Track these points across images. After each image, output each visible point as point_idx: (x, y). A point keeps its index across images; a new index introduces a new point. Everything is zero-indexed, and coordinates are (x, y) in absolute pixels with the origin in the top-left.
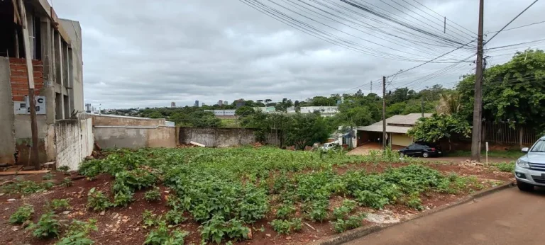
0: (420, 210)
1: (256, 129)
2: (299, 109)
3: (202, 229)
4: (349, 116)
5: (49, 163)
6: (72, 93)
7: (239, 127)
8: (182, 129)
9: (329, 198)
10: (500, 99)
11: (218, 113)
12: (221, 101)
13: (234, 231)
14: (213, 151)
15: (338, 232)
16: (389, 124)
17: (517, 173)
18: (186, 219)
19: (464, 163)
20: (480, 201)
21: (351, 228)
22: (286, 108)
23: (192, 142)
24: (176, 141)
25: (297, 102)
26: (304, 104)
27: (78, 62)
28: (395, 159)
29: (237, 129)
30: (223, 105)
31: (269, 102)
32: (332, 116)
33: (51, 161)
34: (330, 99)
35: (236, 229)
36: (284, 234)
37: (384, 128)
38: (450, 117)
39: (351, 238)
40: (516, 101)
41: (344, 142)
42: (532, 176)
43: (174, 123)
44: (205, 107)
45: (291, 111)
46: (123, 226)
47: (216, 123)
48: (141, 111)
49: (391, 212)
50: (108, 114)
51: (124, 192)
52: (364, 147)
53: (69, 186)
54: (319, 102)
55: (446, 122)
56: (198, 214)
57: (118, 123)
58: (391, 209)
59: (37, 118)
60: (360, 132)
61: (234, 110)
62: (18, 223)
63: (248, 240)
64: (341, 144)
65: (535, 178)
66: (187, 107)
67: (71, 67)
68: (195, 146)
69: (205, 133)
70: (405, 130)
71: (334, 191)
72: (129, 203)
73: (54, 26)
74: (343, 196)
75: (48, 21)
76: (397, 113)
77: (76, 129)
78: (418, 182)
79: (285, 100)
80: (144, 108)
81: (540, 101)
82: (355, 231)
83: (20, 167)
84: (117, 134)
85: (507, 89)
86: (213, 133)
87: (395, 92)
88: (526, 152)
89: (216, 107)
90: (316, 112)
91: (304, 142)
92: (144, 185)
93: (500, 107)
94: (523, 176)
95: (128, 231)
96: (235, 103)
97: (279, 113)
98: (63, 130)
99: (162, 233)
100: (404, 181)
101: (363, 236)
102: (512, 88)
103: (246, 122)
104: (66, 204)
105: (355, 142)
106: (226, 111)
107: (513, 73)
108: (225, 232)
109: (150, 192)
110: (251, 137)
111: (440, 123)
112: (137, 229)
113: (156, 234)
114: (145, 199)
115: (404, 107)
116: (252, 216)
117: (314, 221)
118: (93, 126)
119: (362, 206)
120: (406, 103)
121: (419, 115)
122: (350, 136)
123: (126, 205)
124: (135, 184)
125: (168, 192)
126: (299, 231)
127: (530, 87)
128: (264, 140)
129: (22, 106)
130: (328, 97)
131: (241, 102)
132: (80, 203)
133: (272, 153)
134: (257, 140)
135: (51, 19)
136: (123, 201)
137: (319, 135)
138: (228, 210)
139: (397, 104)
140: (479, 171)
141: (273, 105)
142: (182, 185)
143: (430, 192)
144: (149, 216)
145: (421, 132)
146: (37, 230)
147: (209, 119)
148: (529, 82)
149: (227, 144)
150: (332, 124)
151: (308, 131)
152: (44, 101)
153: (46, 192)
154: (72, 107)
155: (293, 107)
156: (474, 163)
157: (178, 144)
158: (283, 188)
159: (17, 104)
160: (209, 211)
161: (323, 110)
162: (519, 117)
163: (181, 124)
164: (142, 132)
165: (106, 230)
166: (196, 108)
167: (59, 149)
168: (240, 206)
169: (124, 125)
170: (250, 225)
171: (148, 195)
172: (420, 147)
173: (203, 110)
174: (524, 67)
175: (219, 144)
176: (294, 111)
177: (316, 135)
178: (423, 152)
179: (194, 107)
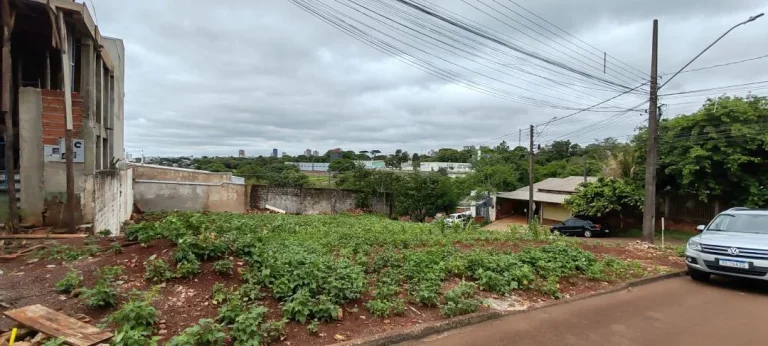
0: (557, 298)
1: (356, 192)
2: (419, 165)
3: (283, 305)
4: (486, 178)
5: (85, 226)
6: (112, 135)
7: (332, 187)
8: (255, 188)
9: (442, 280)
10: (687, 161)
11: (305, 167)
12: (309, 151)
13: (321, 310)
14: (296, 219)
15: (448, 316)
16: (540, 190)
17: (687, 257)
18: (264, 294)
19: (633, 245)
20: (635, 290)
21: (464, 312)
22: (400, 164)
23: (268, 206)
24: (246, 204)
25: (415, 155)
26: (426, 158)
27: (119, 93)
28: (542, 237)
29: (330, 190)
30: (312, 157)
31: (377, 154)
32: (464, 176)
33: (88, 223)
34: (462, 153)
35: (324, 307)
36: (382, 317)
37: (531, 196)
38: (621, 183)
39: (462, 324)
40: (707, 163)
41: (478, 213)
42: (705, 261)
43: (243, 179)
44: (287, 158)
45: (407, 167)
46: (188, 299)
47: (301, 182)
48: (196, 161)
49: (520, 299)
50: (149, 163)
51: (188, 261)
52: (504, 220)
53: (119, 253)
54: (446, 156)
55: (615, 189)
56: (279, 290)
57: (168, 177)
58: (520, 295)
59: (75, 167)
60: (500, 201)
61: (328, 164)
62: (66, 292)
63: (337, 320)
64: (474, 215)
65: (708, 263)
66: (261, 157)
67: (112, 101)
68: (272, 212)
69: (286, 194)
70: (560, 199)
71: (450, 272)
72: (195, 275)
73: (97, 48)
74: (461, 279)
75: (91, 43)
76: (554, 175)
77: (115, 183)
78: (560, 264)
79: (398, 151)
80: (200, 157)
81: (739, 165)
82: (467, 316)
83: (49, 229)
84: (166, 192)
85: (696, 148)
86: (296, 195)
87: (553, 146)
88: (701, 231)
89: (301, 159)
90: (442, 171)
91: (423, 211)
92: (212, 254)
93: (685, 172)
94: (694, 260)
95: (195, 305)
96: (329, 154)
97: (390, 169)
98: (103, 184)
99: (236, 306)
100: (541, 263)
101: (479, 322)
102: (702, 146)
103: (343, 181)
104: (120, 272)
105: (493, 214)
106: (315, 164)
107: (704, 127)
108: (311, 311)
109: (220, 262)
110: (349, 202)
111: (606, 190)
112: (206, 303)
113: (230, 308)
114: (214, 270)
115: (564, 167)
116: (344, 295)
117: (421, 304)
118: (134, 180)
119: (484, 290)
120: (567, 161)
121: (580, 179)
122: (487, 204)
123: (191, 277)
124: (201, 252)
125: (241, 264)
126: (400, 315)
127: (726, 147)
128: (367, 206)
129: (55, 151)
130: (460, 149)
131: (338, 152)
132: (135, 272)
133: (378, 224)
134: (357, 206)
135: (95, 41)
136: (188, 272)
137: (444, 202)
138: (314, 286)
139: (554, 163)
140: (650, 255)
141: (382, 158)
142: (259, 256)
143: (574, 277)
144: (219, 290)
145: (582, 202)
146: (93, 298)
147: (293, 175)
148: (724, 140)
149: (316, 210)
150: (463, 187)
151: (429, 196)
152: (82, 146)
153: (91, 259)
154: (112, 153)
155: (410, 162)
156: (645, 246)
157: (248, 208)
158: (385, 266)
159: (48, 149)
160: (292, 286)
161: (452, 168)
162: (712, 185)
163: (253, 181)
164: (199, 190)
165: (170, 303)
166: (273, 159)
167: (98, 208)
168: (330, 283)
169: (175, 180)
170: (341, 305)
171: (218, 265)
172: (580, 223)
173: (283, 162)
174: (718, 118)
175: (305, 210)
176: (411, 168)
177: (440, 201)
178: (584, 229)
179: (270, 157)
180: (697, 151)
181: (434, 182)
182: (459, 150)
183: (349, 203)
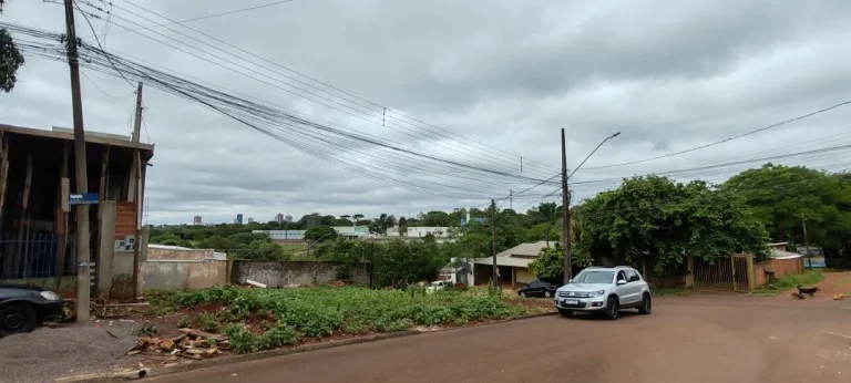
1: (338, 263)
2: (406, 231)
7: (312, 258)
8: (236, 263)
10: (612, 229)
11: (277, 235)
12: (280, 216)
16: (513, 256)
22: (385, 229)
23: (248, 281)
24: (227, 279)
25: (402, 219)
26: (414, 223)
29: (311, 262)
30: (284, 223)
31: (360, 219)
32: (452, 241)
34: (452, 216)
37: (494, 262)
41: (458, 279)
42: (561, 302)
43: (225, 255)
44: (254, 225)
45: (393, 233)
47: (275, 252)
49: (437, 326)
54: (434, 219)
60: (477, 266)
61: (304, 232)
64: (454, 282)
66: (224, 225)
68: (253, 286)
69: (267, 268)
79: (383, 216)
83: (117, 301)
85: (618, 218)
86: (277, 269)
87: (540, 208)
89: (272, 225)
90: (429, 237)
93: (612, 238)
96: (305, 220)
97: (375, 236)
103: (322, 251)
105: (471, 280)
106: (289, 232)
107: (623, 201)
110: (330, 273)
111: (560, 254)
119: (417, 323)
120: (553, 224)
122: (465, 271)
127: (638, 217)
128: (348, 278)
129: (122, 244)
130: (450, 212)
131: (315, 217)
133: (358, 293)
134: (338, 278)
137: (426, 269)
141: (366, 223)
145: (542, 266)
147: (263, 246)
148: (637, 212)
149: (297, 283)
151: (412, 264)
155: (396, 227)
157: (229, 282)
159: (117, 243)
161: (440, 233)
163: (234, 257)
164: (180, 268)
166: (238, 226)
169: (156, 258)
172: (542, 285)
173: (251, 231)
174: (631, 195)
175: (286, 284)
176: (397, 234)
177: (420, 270)
178: (545, 290)
179: (235, 225)
180: (619, 221)
181: (415, 250)
182: (448, 213)
183: (330, 275)
